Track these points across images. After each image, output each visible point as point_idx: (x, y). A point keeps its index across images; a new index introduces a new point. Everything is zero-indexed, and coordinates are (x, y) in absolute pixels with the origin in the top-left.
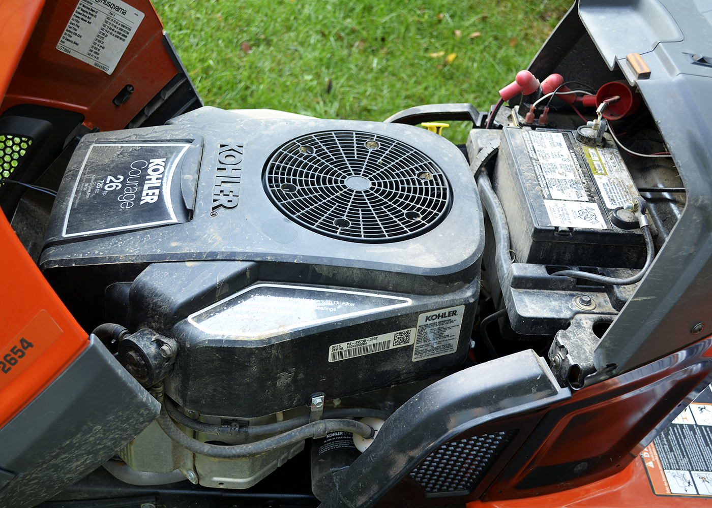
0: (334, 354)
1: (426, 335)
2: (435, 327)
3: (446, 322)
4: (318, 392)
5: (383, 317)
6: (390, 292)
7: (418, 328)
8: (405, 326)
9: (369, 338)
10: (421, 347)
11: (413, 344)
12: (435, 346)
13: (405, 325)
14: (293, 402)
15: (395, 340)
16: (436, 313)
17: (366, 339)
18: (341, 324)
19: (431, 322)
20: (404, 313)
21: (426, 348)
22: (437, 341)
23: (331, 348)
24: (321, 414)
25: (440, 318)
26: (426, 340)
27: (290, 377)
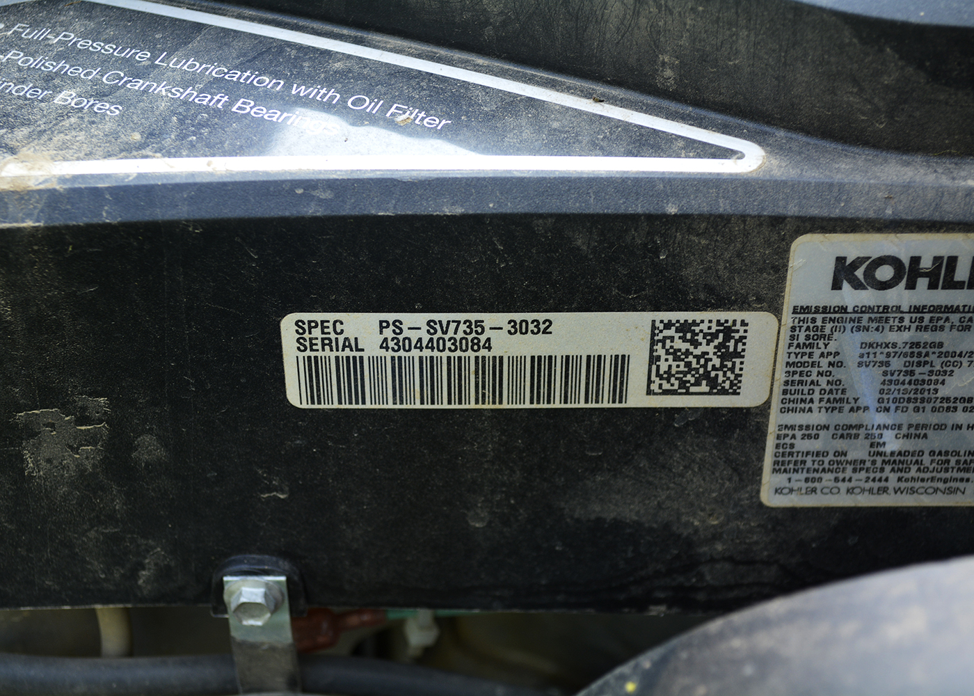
0: (313, 368)
1: (838, 373)
2: (892, 337)
3: (955, 318)
4: (261, 551)
5: (573, 206)
6: (665, 103)
7: (788, 318)
8: (710, 289)
9: (502, 319)
10: (810, 432)
11: (764, 409)
12: (892, 444)
13: (713, 282)
14: (133, 574)
15: (654, 359)
16: (901, 245)
17: (489, 319)
18: (327, 195)
19: (868, 297)
20: (699, 205)
21: (840, 445)
22: (902, 418)
23: (288, 324)
24: (286, 664)
25: (922, 283)
26: (837, 399)
27: (92, 439)
